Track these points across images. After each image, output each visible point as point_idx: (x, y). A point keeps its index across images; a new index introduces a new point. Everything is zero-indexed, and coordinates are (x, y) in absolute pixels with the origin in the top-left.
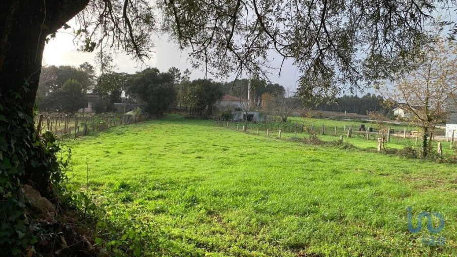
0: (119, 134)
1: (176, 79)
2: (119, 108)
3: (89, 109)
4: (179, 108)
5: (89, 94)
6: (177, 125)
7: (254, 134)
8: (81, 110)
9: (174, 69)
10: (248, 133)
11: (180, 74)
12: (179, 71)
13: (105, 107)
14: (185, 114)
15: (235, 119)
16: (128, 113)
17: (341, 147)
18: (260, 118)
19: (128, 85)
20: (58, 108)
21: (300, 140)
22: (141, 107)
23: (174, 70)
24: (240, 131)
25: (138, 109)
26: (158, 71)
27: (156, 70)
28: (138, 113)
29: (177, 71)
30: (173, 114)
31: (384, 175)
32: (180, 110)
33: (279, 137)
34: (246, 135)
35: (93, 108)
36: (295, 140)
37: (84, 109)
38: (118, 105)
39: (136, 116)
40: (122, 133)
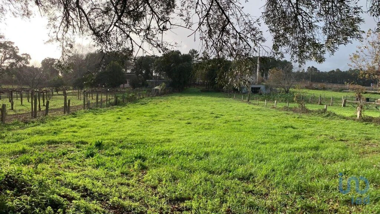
0: (143, 104)
1: (195, 59)
2: (149, 84)
3: (127, 85)
4: (197, 83)
5: (128, 73)
6: (193, 97)
7: (254, 104)
8: (122, 86)
9: (193, 50)
10: (250, 103)
11: (199, 54)
12: (197, 52)
13: (141, 83)
14: (202, 88)
15: (243, 92)
16: (156, 88)
17: (324, 115)
18: (266, 90)
19: (157, 65)
20: (104, 84)
21: (291, 109)
22: (166, 83)
23: (194, 52)
24: (244, 102)
25: (163, 84)
26: (180, 53)
27: (179, 52)
28: (163, 87)
29: (196, 52)
30: (192, 88)
31: (343, 141)
32: (198, 85)
33: (275, 106)
34: (248, 105)
35: (130, 84)
36: (286, 109)
37: (124, 85)
38: (149, 82)
39: (162, 90)
40: (145, 104)
